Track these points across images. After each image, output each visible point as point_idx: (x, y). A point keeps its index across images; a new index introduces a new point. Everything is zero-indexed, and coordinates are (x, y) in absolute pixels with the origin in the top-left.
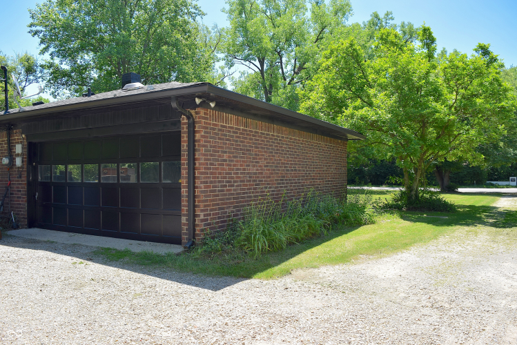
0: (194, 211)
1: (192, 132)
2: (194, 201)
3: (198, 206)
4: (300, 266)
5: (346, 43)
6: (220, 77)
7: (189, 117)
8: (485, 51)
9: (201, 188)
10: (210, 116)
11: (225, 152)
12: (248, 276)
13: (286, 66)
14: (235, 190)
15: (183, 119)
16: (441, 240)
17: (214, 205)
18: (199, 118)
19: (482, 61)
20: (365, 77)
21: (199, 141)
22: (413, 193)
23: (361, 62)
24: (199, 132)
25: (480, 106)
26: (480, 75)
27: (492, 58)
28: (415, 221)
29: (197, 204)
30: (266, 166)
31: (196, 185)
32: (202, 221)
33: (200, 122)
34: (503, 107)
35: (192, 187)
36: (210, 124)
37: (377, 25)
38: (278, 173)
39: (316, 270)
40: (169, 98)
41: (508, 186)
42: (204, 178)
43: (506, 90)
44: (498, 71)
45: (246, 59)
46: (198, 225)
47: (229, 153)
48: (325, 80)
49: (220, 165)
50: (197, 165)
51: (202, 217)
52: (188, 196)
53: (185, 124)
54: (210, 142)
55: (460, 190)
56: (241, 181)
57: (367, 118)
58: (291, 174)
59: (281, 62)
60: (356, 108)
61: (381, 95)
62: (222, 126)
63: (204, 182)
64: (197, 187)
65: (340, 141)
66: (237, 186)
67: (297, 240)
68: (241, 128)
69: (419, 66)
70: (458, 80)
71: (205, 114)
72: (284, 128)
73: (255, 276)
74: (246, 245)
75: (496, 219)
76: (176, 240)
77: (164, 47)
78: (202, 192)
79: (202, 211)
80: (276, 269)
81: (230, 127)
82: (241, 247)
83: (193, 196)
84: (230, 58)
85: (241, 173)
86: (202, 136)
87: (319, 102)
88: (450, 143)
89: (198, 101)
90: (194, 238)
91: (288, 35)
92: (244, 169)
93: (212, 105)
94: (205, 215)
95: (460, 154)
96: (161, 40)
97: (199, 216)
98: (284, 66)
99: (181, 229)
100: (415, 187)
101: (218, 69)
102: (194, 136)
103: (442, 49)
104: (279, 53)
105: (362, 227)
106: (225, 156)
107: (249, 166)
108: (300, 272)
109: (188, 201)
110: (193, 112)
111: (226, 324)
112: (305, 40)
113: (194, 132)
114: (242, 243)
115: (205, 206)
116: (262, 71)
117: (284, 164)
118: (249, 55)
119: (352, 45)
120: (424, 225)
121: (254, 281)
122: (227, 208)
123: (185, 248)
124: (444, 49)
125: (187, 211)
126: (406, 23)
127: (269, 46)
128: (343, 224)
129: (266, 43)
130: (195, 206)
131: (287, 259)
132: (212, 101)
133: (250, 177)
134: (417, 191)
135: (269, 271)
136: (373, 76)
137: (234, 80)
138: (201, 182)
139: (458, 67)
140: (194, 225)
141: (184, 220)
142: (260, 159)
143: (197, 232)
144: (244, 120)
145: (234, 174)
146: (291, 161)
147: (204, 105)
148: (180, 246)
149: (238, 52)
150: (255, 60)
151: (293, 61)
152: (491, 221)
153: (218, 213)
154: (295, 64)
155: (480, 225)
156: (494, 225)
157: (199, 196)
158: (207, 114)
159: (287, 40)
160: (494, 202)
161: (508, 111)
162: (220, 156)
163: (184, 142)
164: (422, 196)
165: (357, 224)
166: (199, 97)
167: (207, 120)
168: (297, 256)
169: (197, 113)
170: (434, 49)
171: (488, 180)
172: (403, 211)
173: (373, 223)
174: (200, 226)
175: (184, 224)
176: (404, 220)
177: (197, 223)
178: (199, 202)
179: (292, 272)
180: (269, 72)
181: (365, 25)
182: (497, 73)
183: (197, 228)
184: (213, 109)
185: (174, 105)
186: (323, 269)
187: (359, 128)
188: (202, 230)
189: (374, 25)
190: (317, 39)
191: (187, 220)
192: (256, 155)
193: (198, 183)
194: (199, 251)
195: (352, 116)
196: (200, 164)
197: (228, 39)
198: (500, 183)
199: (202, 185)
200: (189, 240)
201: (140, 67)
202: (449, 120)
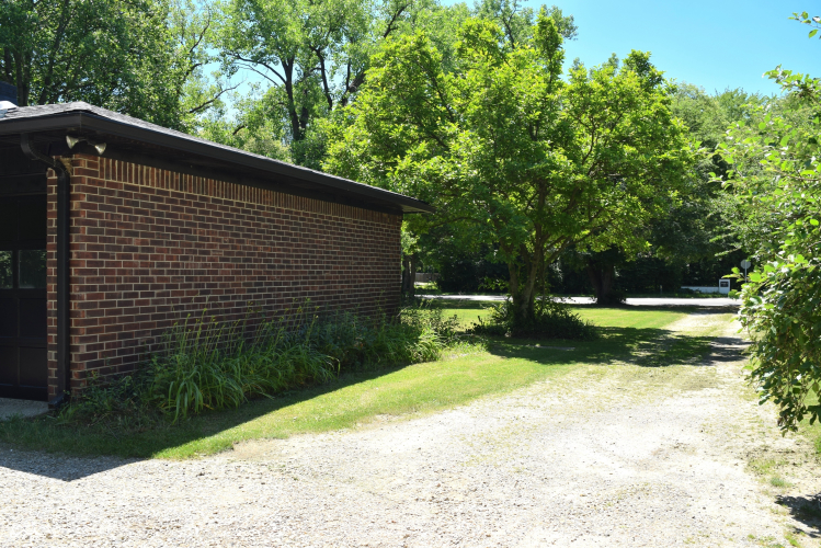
0: (69, 340)
1: (65, 198)
2: (69, 323)
3: (76, 331)
4: (255, 436)
5: (412, 40)
6: (212, 92)
7: (60, 169)
8: (640, 63)
9: (81, 298)
10: (102, 169)
11: (136, 234)
12: (145, 454)
13: (332, 77)
14: (155, 302)
15: (51, 175)
16: (537, 387)
17: (108, 329)
18: (78, 172)
19: (632, 81)
20: (444, 101)
21: (77, 214)
22: (525, 306)
23: (437, 75)
24: (77, 197)
25: (629, 158)
26: (632, 104)
27: (653, 76)
28: (509, 356)
29: (73, 327)
30: (222, 259)
31: (73, 293)
32: (83, 357)
33: (80, 180)
34: (666, 162)
35: (65, 296)
36: (101, 183)
37: (499, 8)
38: (250, 272)
39: (282, 442)
40: (17, 135)
41: (715, 295)
42: (88, 281)
43: (674, 132)
44: (665, 99)
45: (258, 59)
46: (75, 366)
47: (144, 235)
48: (368, 107)
49: (123, 257)
50: (74, 258)
51: (83, 351)
52: (57, 314)
53: (53, 182)
54: (100, 216)
55: (630, 301)
56: (168, 287)
57: (437, 175)
58: (279, 273)
59: (323, 69)
60: (418, 158)
61: (465, 136)
62: (127, 187)
63: (88, 289)
64: (74, 297)
65: (385, 215)
66: (159, 295)
67: (270, 390)
68: (170, 190)
69: (529, 86)
70: (593, 112)
71: (90, 164)
72: (264, 192)
73: (161, 454)
74: (162, 399)
75: (654, 351)
76: (39, 394)
77: (97, 34)
78: (82, 306)
79: (83, 340)
80: (208, 441)
81: (144, 189)
82: (153, 404)
83: (66, 314)
84: (230, 58)
85: (169, 272)
86: (83, 205)
87: (361, 144)
88: (591, 219)
89: (71, 142)
90: (68, 388)
91: (334, 20)
92: (177, 265)
93: (100, 150)
94: (89, 348)
95: (613, 240)
96: (90, 18)
97: (77, 349)
98: (327, 76)
99: (47, 373)
100: (528, 297)
101: (209, 76)
102: (70, 205)
103: (611, 56)
104: (318, 53)
105: (409, 367)
106: (135, 242)
107: (186, 258)
108: (253, 446)
109: (57, 322)
110: (66, 161)
111: (49, 536)
112: (365, 31)
113: (70, 198)
114: (156, 397)
115: (89, 331)
116: (288, 83)
117: (264, 255)
118: (262, 54)
119: (420, 44)
120: (522, 362)
121: (153, 464)
122: (138, 334)
123: (50, 406)
124: (614, 55)
125: (57, 339)
126: (550, 7)
127: (298, 38)
128: (375, 361)
129: (295, 33)
130: (70, 331)
131: (237, 424)
132: (99, 143)
133: (188, 279)
134: (531, 303)
135: (193, 445)
136: (459, 101)
137: (239, 99)
138: (82, 289)
139: (591, 91)
140: (69, 366)
141: (52, 356)
142: (211, 246)
143: (74, 378)
144: (177, 176)
145: (154, 272)
146: (279, 250)
147: (85, 148)
148: (42, 403)
149: (243, 46)
150: (276, 63)
151: (345, 68)
152: (643, 354)
153: (119, 344)
154: (349, 73)
155: (619, 362)
156: (643, 362)
157: (76, 314)
158: (95, 166)
159: (332, 30)
160: (669, 322)
161: (675, 168)
162: (122, 241)
163: (52, 214)
164: (540, 312)
165: (402, 361)
166: (73, 136)
167: (92, 176)
168: (259, 419)
169: (74, 163)
170: (560, 58)
171: (684, 285)
172: (505, 339)
173: (433, 359)
174: (80, 367)
175: (52, 364)
176: (493, 353)
177: (73, 361)
178: (77, 323)
179: (236, 447)
180: (301, 85)
181: (478, 8)
182: (664, 102)
183: (75, 371)
184: (103, 155)
185: (26, 148)
186: (295, 441)
187: (424, 192)
188: (83, 375)
189: (493, 8)
190: (389, 30)
191: (57, 356)
192: (202, 239)
193: (75, 289)
194: (70, 411)
195: (409, 171)
196: (79, 255)
197: (226, 21)
198: (703, 289)
199: (85, 294)
200: (59, 391)
201: (51, 70)
202: (575, 181)
